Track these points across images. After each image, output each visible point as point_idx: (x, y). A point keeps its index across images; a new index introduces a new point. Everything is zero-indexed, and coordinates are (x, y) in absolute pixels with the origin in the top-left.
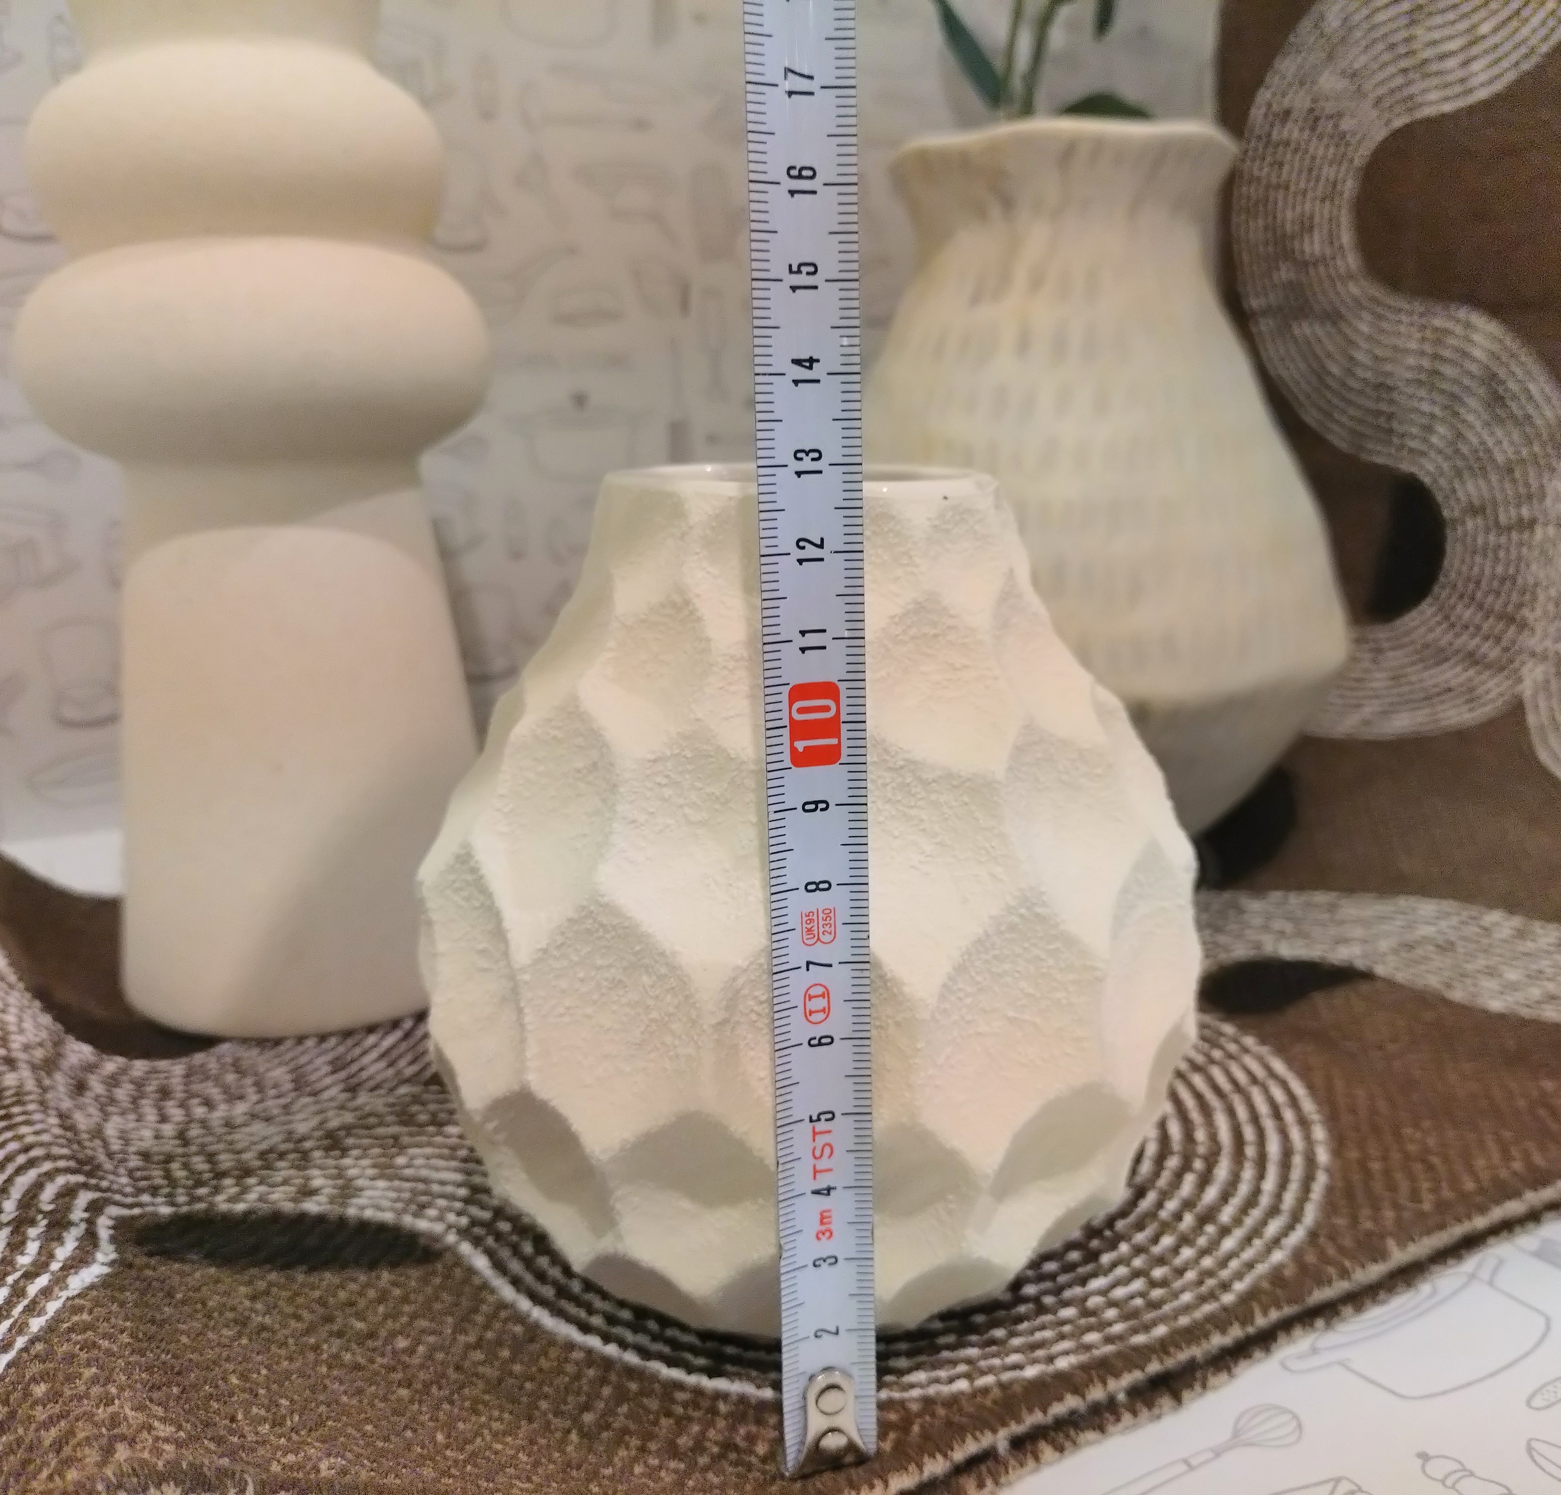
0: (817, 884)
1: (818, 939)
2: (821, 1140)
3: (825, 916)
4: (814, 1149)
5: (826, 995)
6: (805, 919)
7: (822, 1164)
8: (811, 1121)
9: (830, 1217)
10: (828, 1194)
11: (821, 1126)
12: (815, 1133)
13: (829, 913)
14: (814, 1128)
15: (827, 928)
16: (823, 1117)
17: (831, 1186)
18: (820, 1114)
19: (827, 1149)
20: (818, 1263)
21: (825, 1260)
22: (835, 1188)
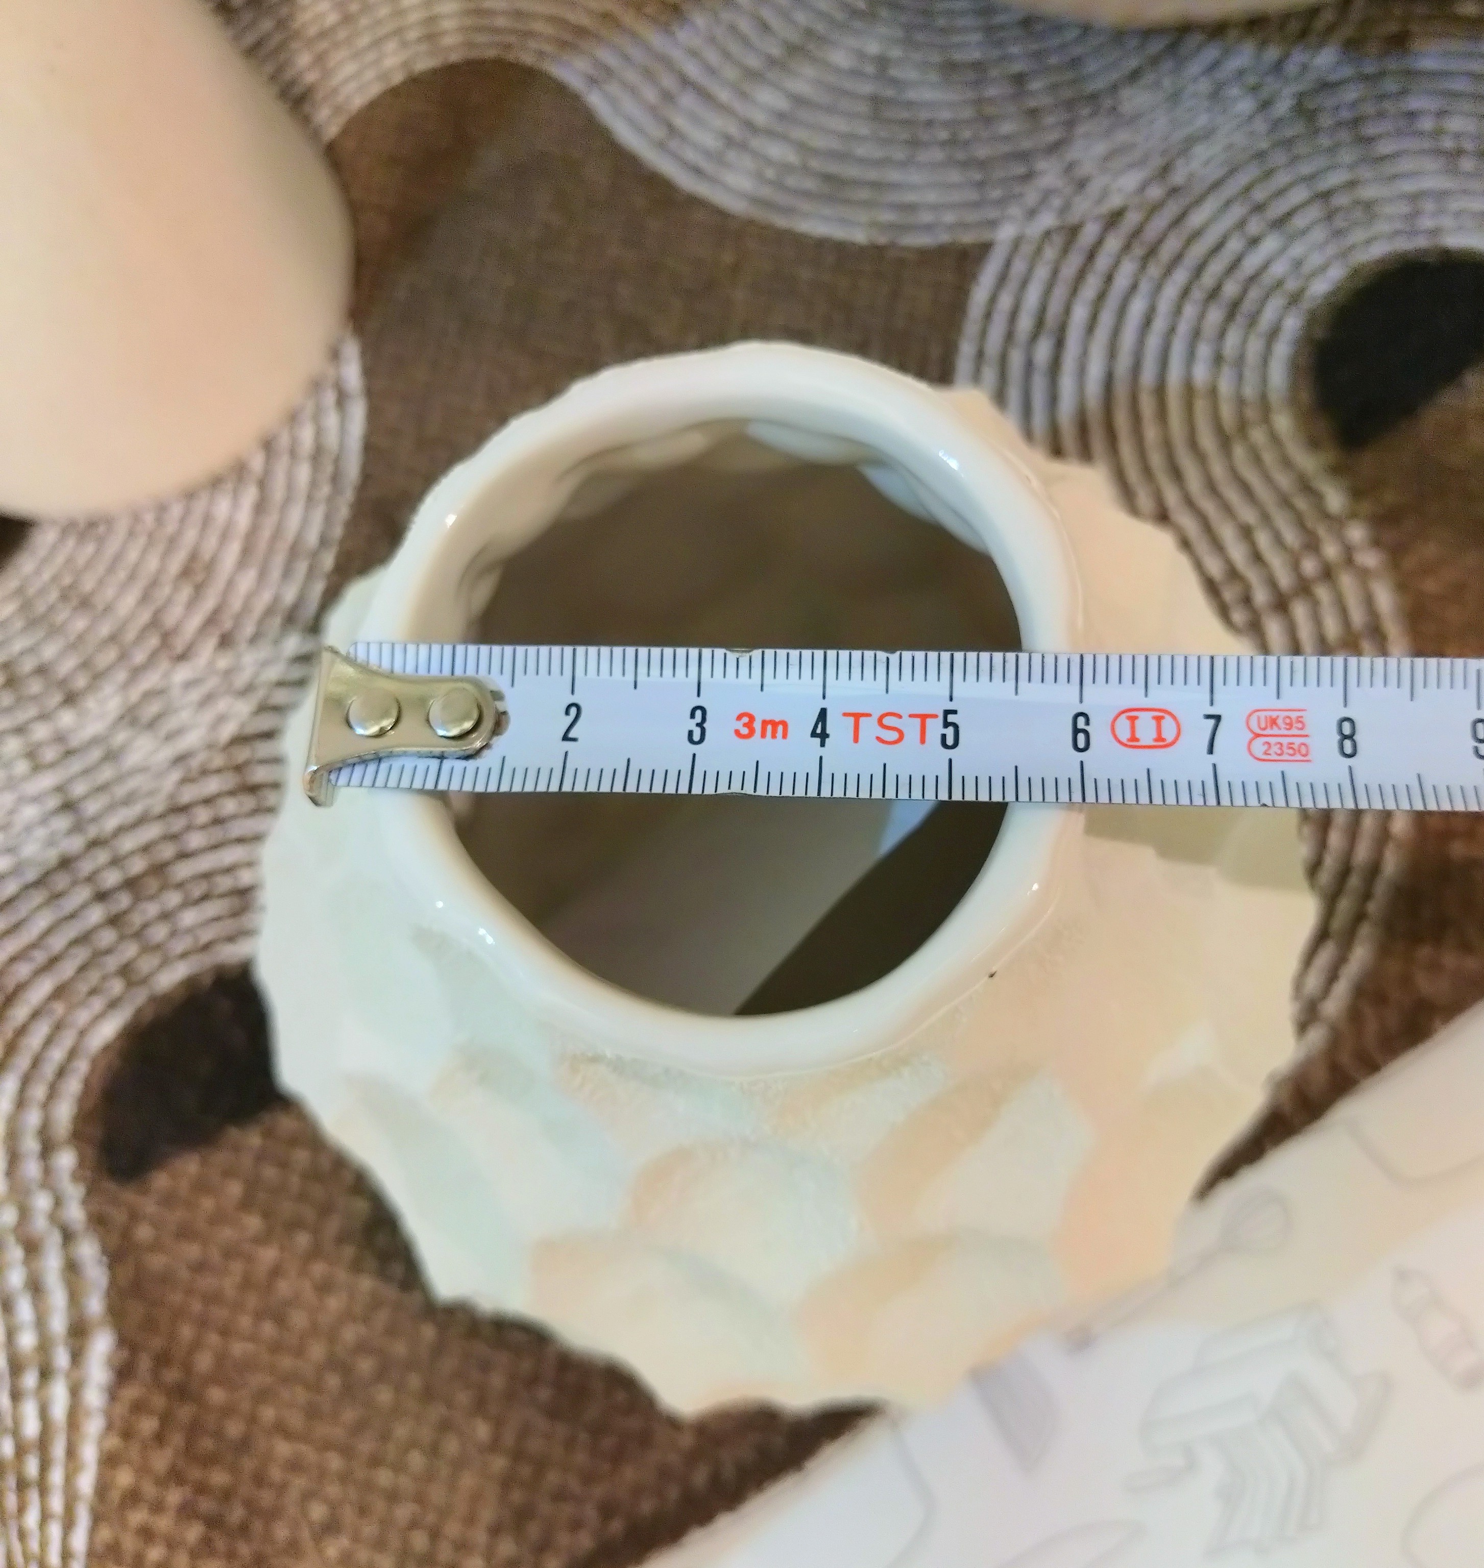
0: (1351, 737)
1: (1258, 736)
2: (912, 728)
3: (1295, 747)
4: (900, 717)
5: (1160, 742)
6: (1294, 715)
7: (869, 728)
8: (947, 712)
9: (774, 736)
10: (814, 734)
11: (935, 728)
12: (924, 718)
13: (1302, 753)
14: (935, 716)
15: (1275, 749)
16: (950, 731)
17: (827, 740)
18: (956, 727)
19: (893, 736)
20: (698, 713)
21: (700, 725)
22: (823, 744)
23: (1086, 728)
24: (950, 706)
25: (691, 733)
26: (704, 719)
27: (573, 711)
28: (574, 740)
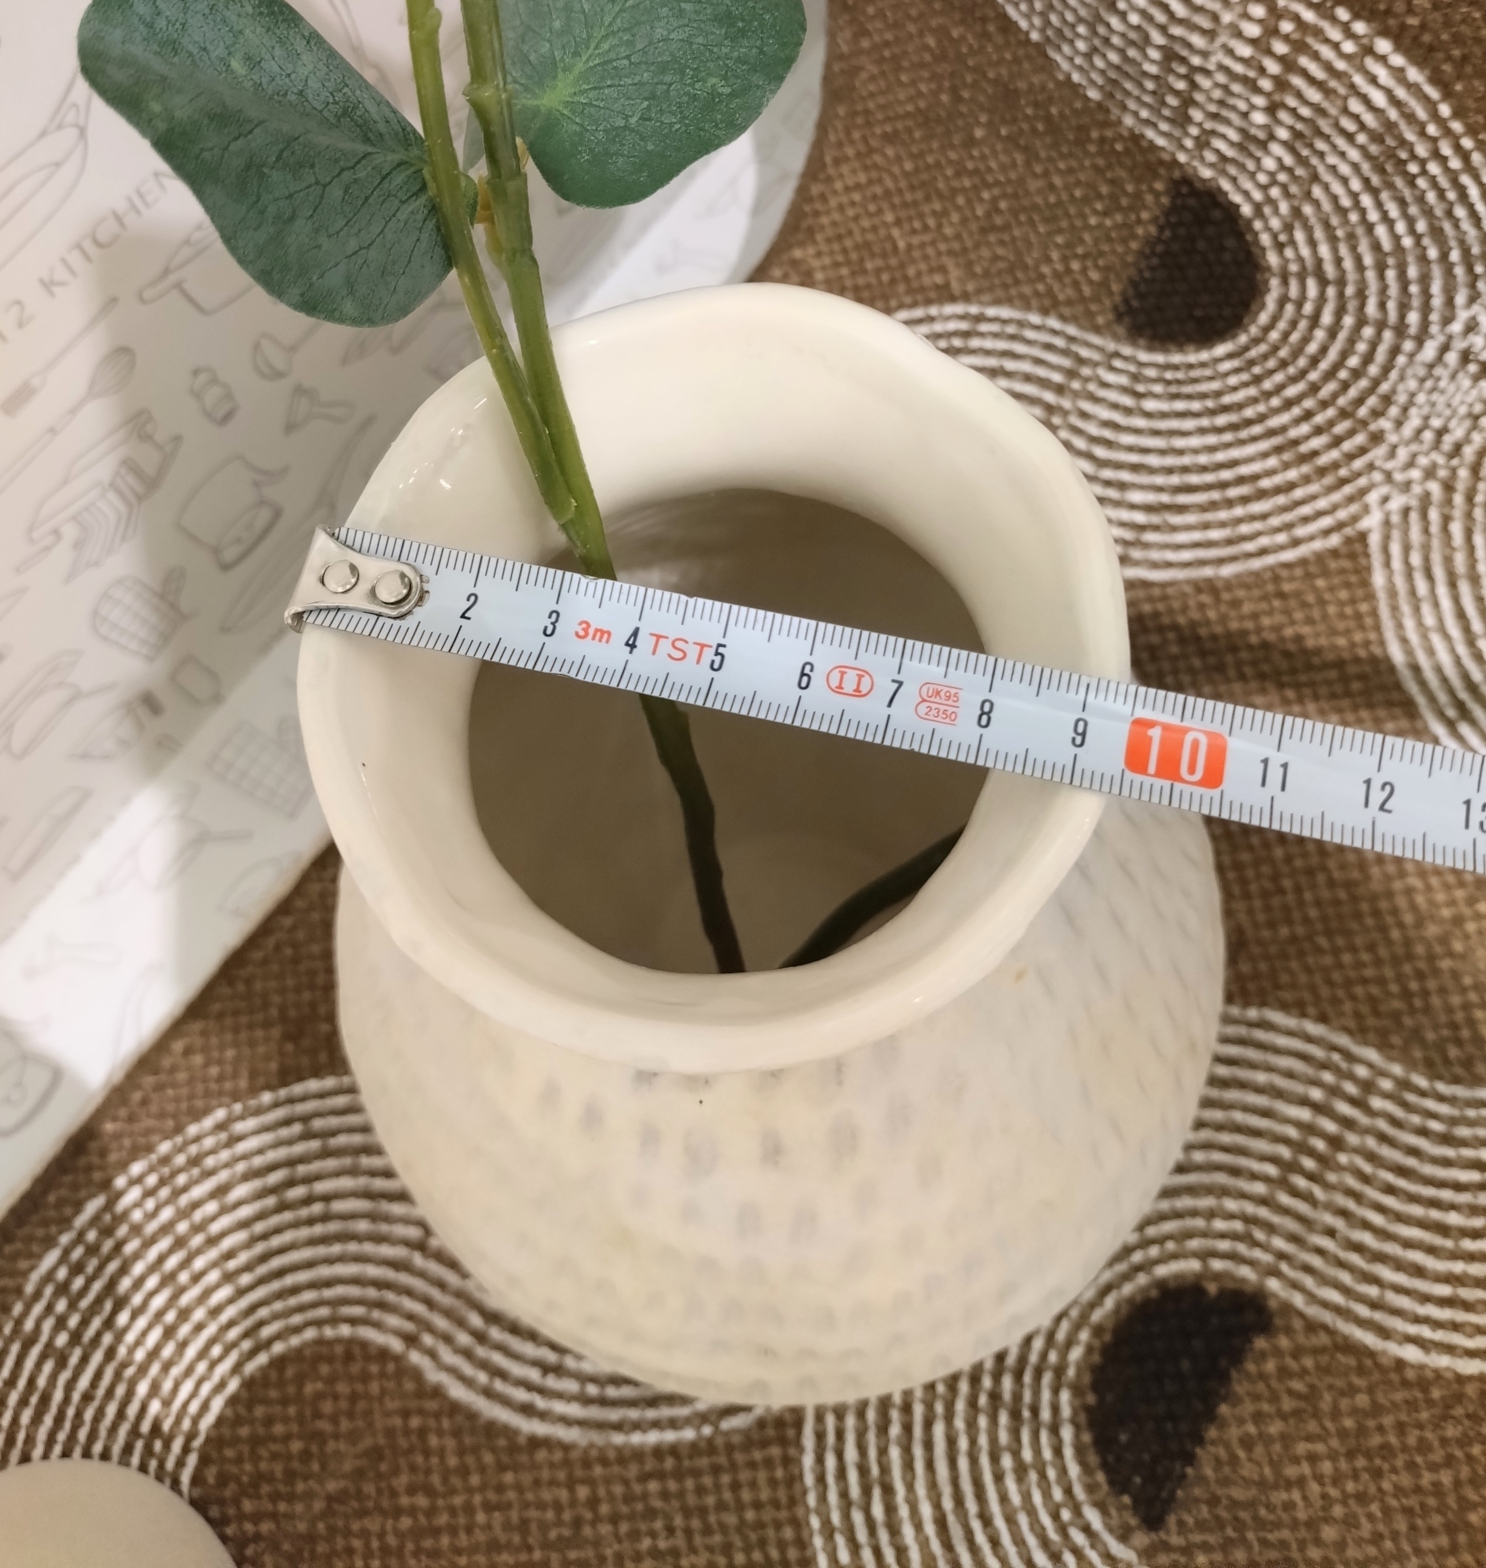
0: (983, 713)
1: (924, 701)
2: (692, 652)
3: (949, 713)
4: (686, 642)
5: (858, 693)
6: (953, 691)
7: (665, 647)
8: (719, 645)
9: (600, 641)
10: (627, 644)
11: (709, 655)
12: (703, 646)
13: (951, 718)
14: (710, 646)
15: (934, 712)
16: (718, 658)
17: (635, 650)
18: (723, 656)
19: (679, 655)
20: (554, 615)
21: (553, 624)
22: (631, 652)
23: (811, 674)
24: (722, 642)
25: (546, 628)
26: (557, 620)
27: (473, 598)
28: (469, 618)
